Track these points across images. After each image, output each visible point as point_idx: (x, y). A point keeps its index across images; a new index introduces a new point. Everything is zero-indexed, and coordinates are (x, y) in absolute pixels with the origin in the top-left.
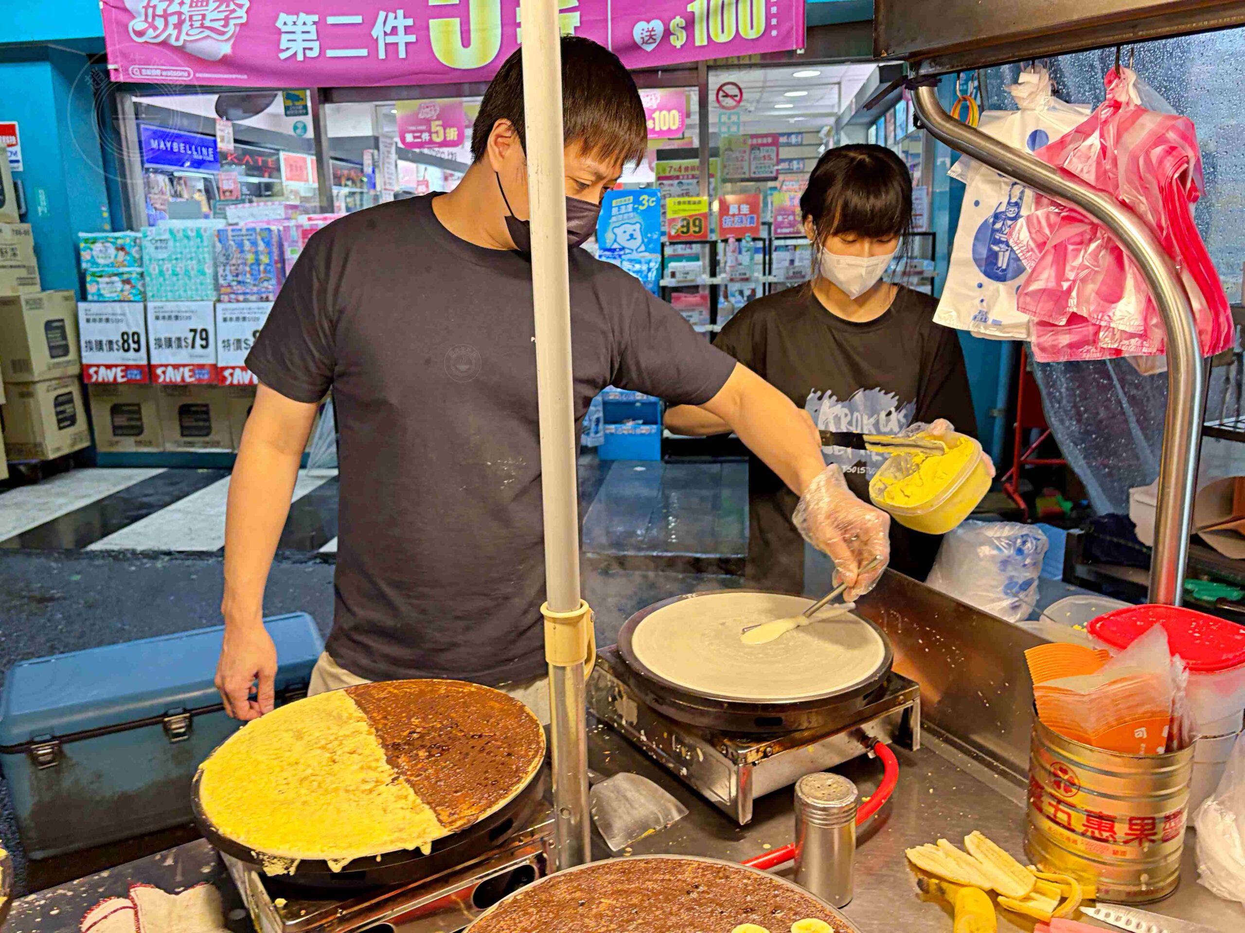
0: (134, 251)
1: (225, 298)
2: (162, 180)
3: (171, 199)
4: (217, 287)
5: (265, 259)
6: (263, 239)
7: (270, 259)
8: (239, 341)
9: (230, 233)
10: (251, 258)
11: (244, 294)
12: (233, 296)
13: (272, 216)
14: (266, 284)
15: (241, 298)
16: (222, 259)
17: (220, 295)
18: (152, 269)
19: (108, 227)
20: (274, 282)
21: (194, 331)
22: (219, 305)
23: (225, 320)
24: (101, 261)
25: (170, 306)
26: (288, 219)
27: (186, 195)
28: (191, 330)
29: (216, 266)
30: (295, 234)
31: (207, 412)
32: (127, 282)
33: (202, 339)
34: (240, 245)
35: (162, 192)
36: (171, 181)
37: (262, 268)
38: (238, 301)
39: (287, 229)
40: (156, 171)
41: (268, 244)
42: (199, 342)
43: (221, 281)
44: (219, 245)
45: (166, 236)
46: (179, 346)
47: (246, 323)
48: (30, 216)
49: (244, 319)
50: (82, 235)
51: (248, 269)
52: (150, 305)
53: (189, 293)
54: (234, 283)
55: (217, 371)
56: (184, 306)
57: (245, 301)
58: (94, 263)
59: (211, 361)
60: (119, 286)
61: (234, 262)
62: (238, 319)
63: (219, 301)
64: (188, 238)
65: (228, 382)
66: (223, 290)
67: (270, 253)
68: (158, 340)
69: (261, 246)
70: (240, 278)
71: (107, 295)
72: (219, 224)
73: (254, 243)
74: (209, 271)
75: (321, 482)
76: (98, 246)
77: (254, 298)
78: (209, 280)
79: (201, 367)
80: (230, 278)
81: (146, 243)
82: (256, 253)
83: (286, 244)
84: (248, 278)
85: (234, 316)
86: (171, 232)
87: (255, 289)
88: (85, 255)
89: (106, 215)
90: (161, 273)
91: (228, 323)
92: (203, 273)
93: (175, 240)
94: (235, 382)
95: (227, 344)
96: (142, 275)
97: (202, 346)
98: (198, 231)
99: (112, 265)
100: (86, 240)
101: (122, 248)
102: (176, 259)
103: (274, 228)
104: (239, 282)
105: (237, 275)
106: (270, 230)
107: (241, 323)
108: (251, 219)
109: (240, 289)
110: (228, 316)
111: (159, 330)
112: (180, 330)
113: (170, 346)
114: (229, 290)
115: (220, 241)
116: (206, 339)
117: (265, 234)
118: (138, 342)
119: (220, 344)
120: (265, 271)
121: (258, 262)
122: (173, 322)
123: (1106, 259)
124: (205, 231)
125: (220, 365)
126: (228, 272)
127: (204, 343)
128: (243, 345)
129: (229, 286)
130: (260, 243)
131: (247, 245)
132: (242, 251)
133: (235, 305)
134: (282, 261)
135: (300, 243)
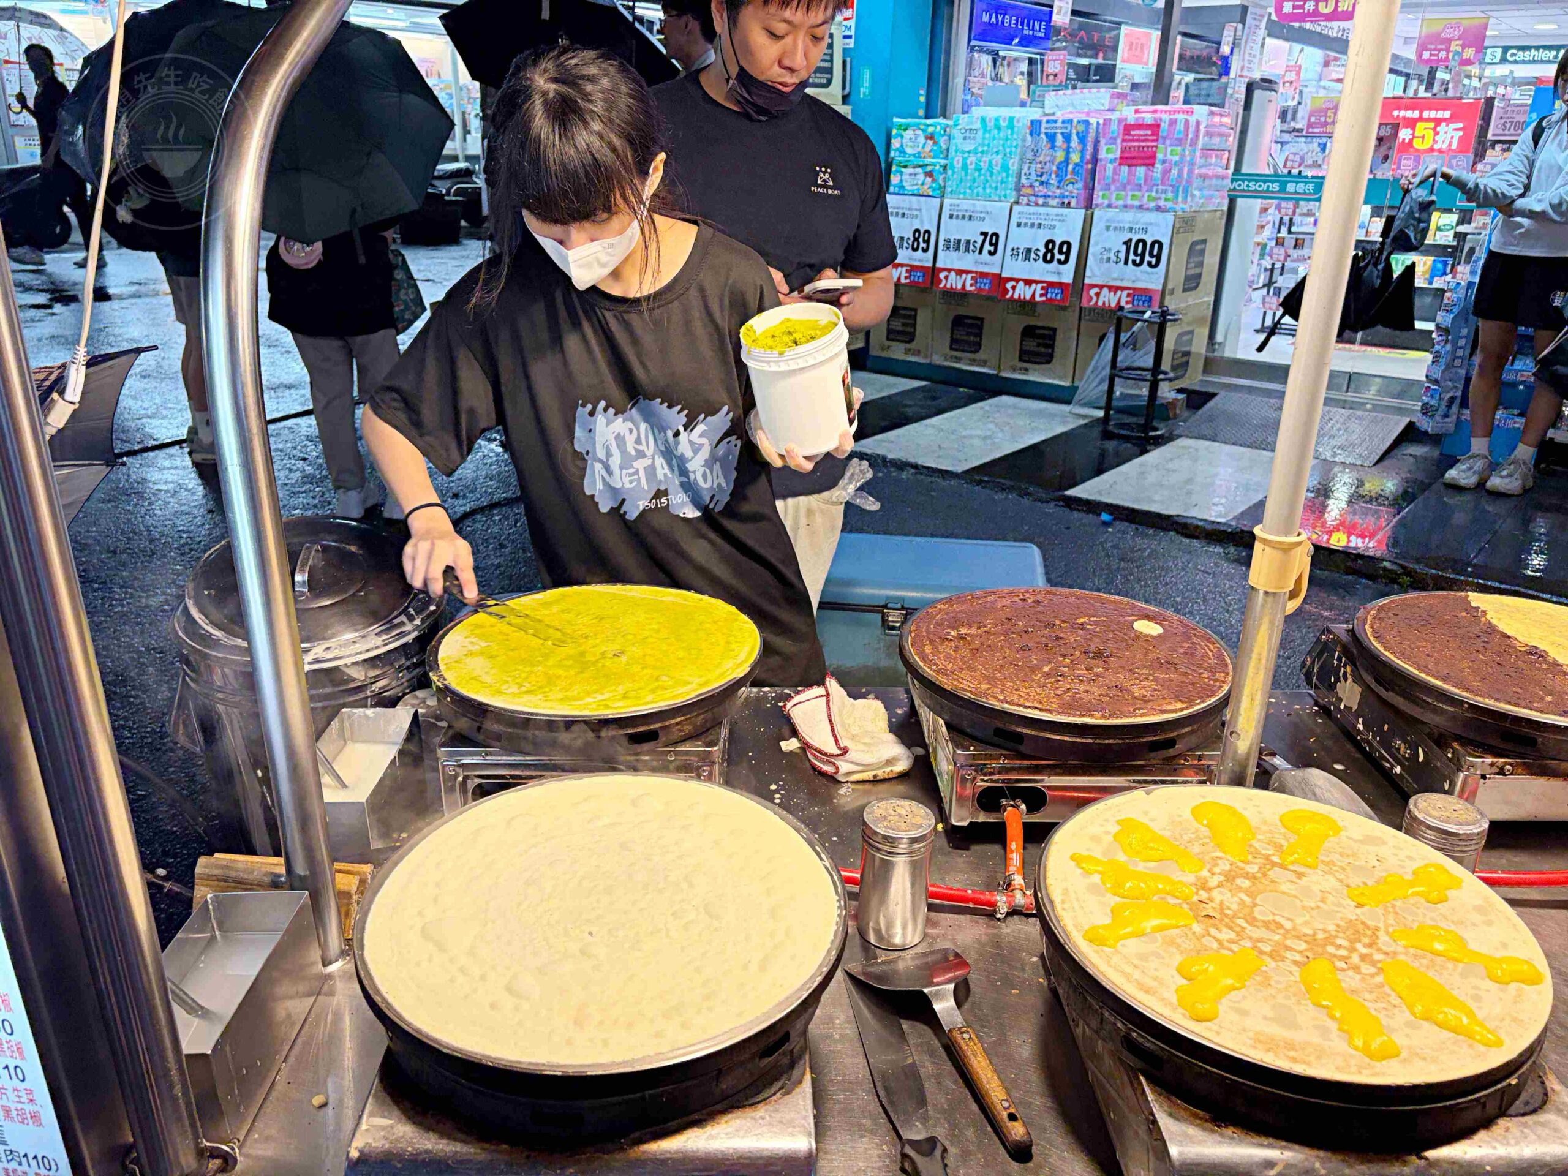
0: (942, 141)
1: (1024, 200)
2: (985, 60)
3: (990, 83)
4: (1019, 187)
5: (1075, 158)
6: (1078, 134)
7: (1082, 157)
8: (1029, 250)
9: (1044, 125)
10: (1060, 156)
11: (1045, 196)
12: (1032, 199)
13: (1095, 106)
14: (1070, 187)
15: (1041, 201)
16: (1030, 155)
17: (1019, 196)
18: (957, 161)
19: (921, 112)
20: (1080, 185)
21: (985, 234)
22: (1016, 208)
23: (1019, 225)
24: (909, 151)
25: (966, 205)
26: (1111, 110)
27: (1006, 80)
28: (982, 233)
29: (1022, 160)
30: (1114, 127)
31: (980, 328)
32: (929, 174)
33: (991, 244)
34: (1051, 138)
35: (983, 75)
36: (994, 61)
37: (1070, 167)
38: (1037, 205)
39: (1108, 122)
40: (981, 50)
41: (1082, 140)
42: (987, 247)
43: (1024, 180)
44: (1029, 138)
45: (978, 125)
46: (967, 250)
47: (1041, 231)
48: (852, 98)
49: (1040, 226)
50: (896, 120)
51: (1055, 168)
52: (947, 201)
53: (988, 191)
54: (1037, 184)
55: (999, 281)
56: (980, 205)
57: (1045, 205)
58: (902, 151)
59: (997, 271)
60: (921, 177)
61: (1041, 158)
62: (1032, 225)
63: (1017, 203)
64: (999, 129)
65: (1008, 296)
66: (1024, 191)
67: (1083, 151)
68: (948, 241)
69: (1075, 142)
70: (1044, 178)
71: (909, 188)
72: (1034, 113)
73: (1067, 138)
74: (1014, 168)
75: (1082, 422)
76: (909, 134)
77: (1054, 202)
78: (1012, 180)
79: (983, 275)
80: (1033, 177)
81: (955, 132)
82: (1068, 151)
83: (1103, 141)
84: (1054, 180)
85: (1030, 222)
86: (983, 120)
87: (1058, 192)
88: (895, 143)
89: (922, 99)
90: (965, 167)
91: (1022, 228)
92: (1005, 168)
93: (985, 131)
94: (1016, 296)
95: (1015, 252)
96: (945, 167)
97: (991, 253)
98: (1011, 119)
99: (918, 155)
100: (900, 127)
101: (931, 137)
102: (982, 152)
103: (1093, 121)
104: (1042, 183)
105: (1042, 175)
106: (1087, 123)
107: (1034, 230)
108: (1070, 109)
109: (1042, 190)
110: (1023, 221)
111: (952, 230)
112: (971, 232)
113: (957, 248)
114: (1029, 191)
115: (1031, 133)
116: (996, 245)
117: (1081, 128)
118: (927, 242)
119: (1009, 252)
120: (1074, 172)
121: (1067, 160)
122: (966, 222)
124: (1018, 121)
125: (1004, 275)
126: (1032, 170)
127: (992, 249)
128: (1033, 256)
129: (1031, 186)
130: (1074, 138)
131: (1060, 139)
132: (1053, 147)
133: (1033, 209)
134: (1095, 160)
135: (1119, 141)
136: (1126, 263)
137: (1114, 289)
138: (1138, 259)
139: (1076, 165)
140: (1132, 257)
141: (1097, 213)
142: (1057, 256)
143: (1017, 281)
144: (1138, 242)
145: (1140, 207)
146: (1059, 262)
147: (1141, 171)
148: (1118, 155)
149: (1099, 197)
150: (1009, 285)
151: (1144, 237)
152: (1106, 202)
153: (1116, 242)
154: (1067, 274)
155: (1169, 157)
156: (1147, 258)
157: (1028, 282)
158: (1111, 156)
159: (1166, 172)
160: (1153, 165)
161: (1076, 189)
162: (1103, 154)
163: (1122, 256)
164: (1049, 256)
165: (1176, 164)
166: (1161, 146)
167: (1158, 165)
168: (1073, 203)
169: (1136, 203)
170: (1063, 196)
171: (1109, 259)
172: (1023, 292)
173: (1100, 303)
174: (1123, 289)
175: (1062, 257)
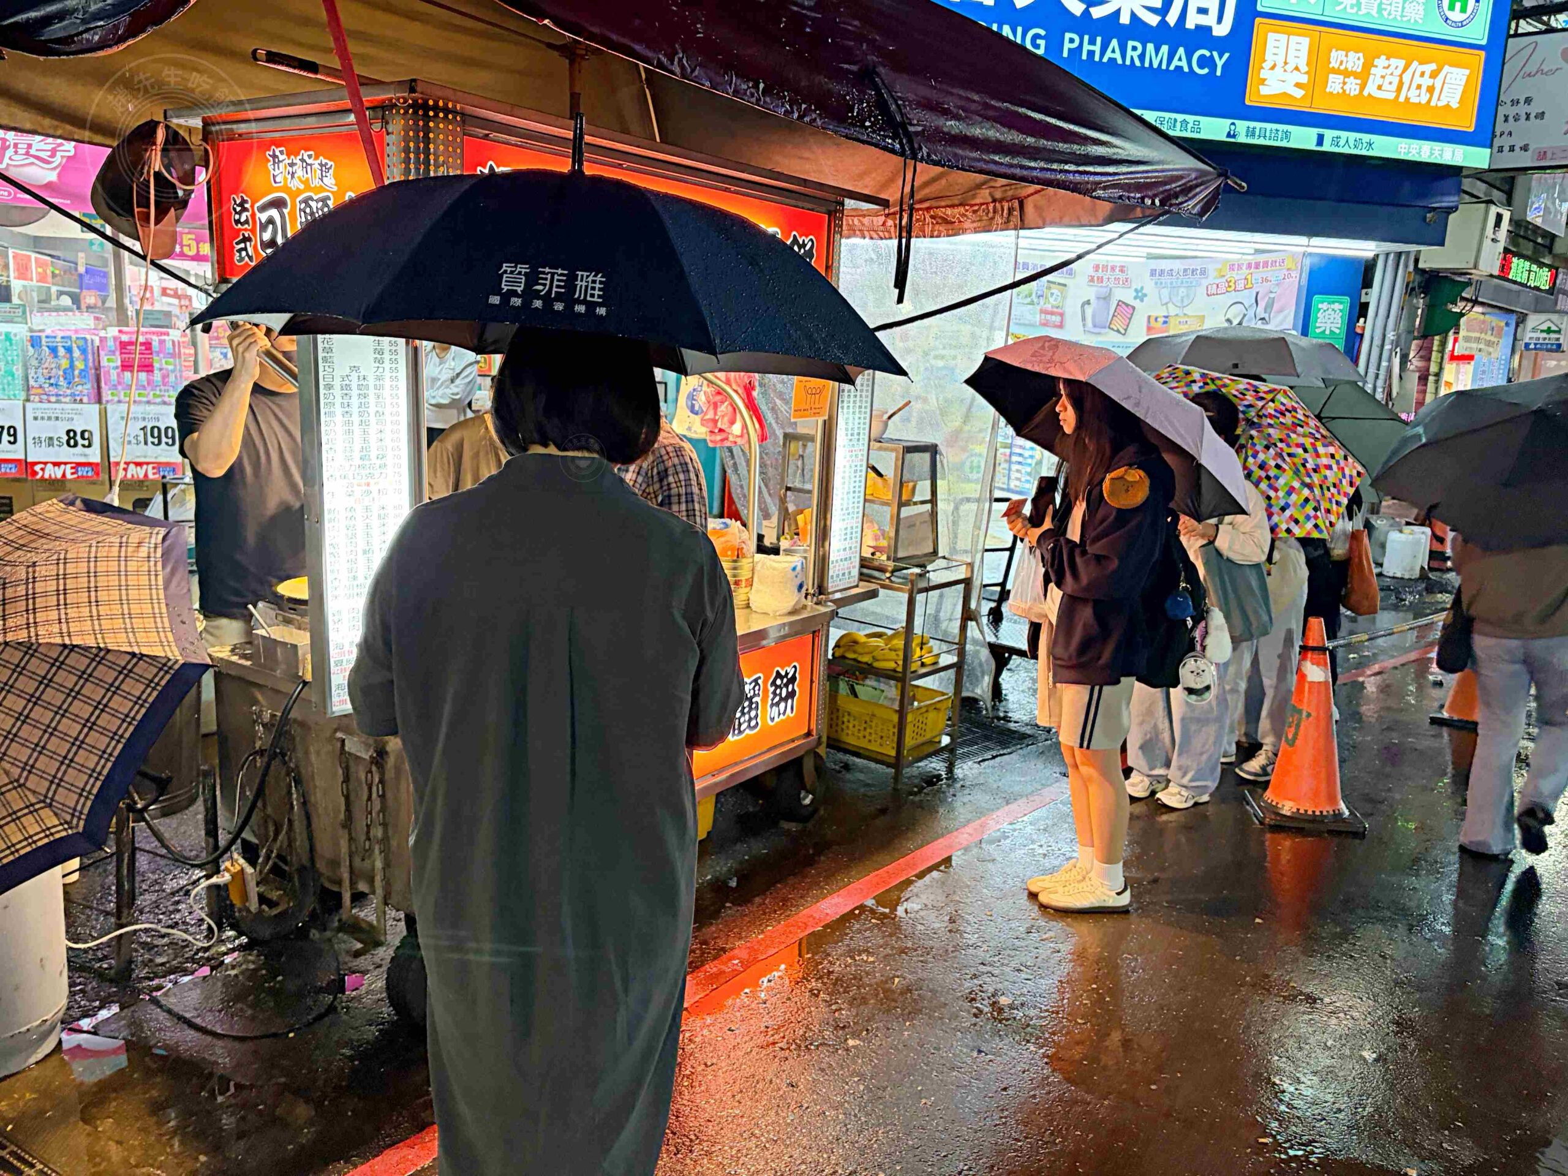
1: (36, 398)
4: (27, 388)
5: (79, 365)
6: (78, 347)
7: (86, 366)
8: (51, 439)
9: (44, 340)
10: (65, 364)
11: (57, 395)
12: (45, 397)
14: (80, 388)
15: (53, 399)
16: (35, 363)
17: (28, 395)
20: (88, 386)
22: (28, 405)
23: (36, 418)
29: (26, 368)
30: (112, 344)
31: (10, 505)
33: (9, 435)
34: (54, 350)
37: (76, 372)
38: (49, 402)
39: (103, 340)
41: (84, 351)
42: (6, 438)
43: (32, 382)
44: (30, 348)
47: (59, 423)
49: (57, 418)
51: (61, 373)
54: (47, 385)
55: (28, 466)
57: (58, 402)
59: (23, 457)
61: (46, 365)
62: (49, 418)
63: (28, 400)
65: (38, 477)
66: (32, 392)
67: (86, 360)
69: (77, 353)
70: (52, 381)
73: (69, 350)
74: (19, 372)
77: (67, 399)
78: (19, 382)
79: (7, 461)
80: (42, 380)
82: (71, 360)
83: (102, 353)
84: (62, 382)
85: (46, 416)
87: (69, 392)
91: (39, 422)
92: (10, 373)
94: (47, 476)
95: (37, 441)
97: (10, 442)
98: (8, 333)
103: (88, 337)
104: (52, 385)
105: (50, 378)
106: (85, 339)
107: (53, 422)
109: (53, 390)
110: (40, 415)
114: (40, 391)
115: (33, 346)
116: (15, 435)
117: (81, 343)
119: (30, 441)
120: (80, 376)
121: (72, 366)
123: (730, 409)
124: (15, 335)
125: (29, 460)
126: (39, 374)
127: (12, 439)
128: (56, 442)
129: (41, 387)
130: (75, 349)
131: (62, 352)
132: (56, 356)
133: (46, 405)
134: (98, 368)
135: (118, 353)
136: (146, 443)
137: (139, 464)
138: (156, 441)
139: (82, 370)
140: (150, 439)
141: (109, 407)
142: (80, 442)
143: (45, 463)
144: (152, 428)
145: (148, 402)
146: (84, 446)
147: (143, 376)
148: (119, 363)
149: (107, 394)
150: (37, 468)
151: (157, 424)
152: (116, 399)
153: (134, 429)
154: (94, 455)
155: (164, 366)
156: (164, 439)
157: (57, 464)
158: (112, 364)
159: (165, 377)
160: (152, 371)
161: (88, 387)
162: (104, 362)
163: (141, 438)
164: (72, 442)
165: (173, 371)
166: (156, 358)
167: (156, 372)
168: (85, 399)
169: (145, 399)
170: (73, 395)
171: (129, 442)
172: (51, 472)
173: (129, 476)
174: (148, 463)
175: (86, 443)
